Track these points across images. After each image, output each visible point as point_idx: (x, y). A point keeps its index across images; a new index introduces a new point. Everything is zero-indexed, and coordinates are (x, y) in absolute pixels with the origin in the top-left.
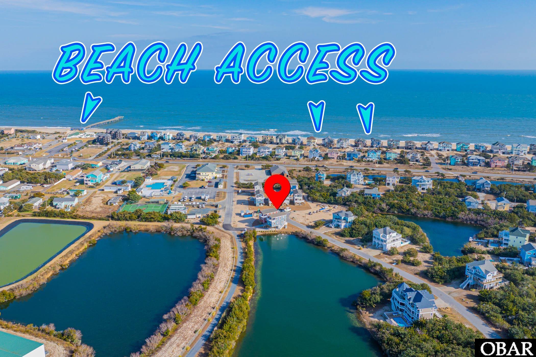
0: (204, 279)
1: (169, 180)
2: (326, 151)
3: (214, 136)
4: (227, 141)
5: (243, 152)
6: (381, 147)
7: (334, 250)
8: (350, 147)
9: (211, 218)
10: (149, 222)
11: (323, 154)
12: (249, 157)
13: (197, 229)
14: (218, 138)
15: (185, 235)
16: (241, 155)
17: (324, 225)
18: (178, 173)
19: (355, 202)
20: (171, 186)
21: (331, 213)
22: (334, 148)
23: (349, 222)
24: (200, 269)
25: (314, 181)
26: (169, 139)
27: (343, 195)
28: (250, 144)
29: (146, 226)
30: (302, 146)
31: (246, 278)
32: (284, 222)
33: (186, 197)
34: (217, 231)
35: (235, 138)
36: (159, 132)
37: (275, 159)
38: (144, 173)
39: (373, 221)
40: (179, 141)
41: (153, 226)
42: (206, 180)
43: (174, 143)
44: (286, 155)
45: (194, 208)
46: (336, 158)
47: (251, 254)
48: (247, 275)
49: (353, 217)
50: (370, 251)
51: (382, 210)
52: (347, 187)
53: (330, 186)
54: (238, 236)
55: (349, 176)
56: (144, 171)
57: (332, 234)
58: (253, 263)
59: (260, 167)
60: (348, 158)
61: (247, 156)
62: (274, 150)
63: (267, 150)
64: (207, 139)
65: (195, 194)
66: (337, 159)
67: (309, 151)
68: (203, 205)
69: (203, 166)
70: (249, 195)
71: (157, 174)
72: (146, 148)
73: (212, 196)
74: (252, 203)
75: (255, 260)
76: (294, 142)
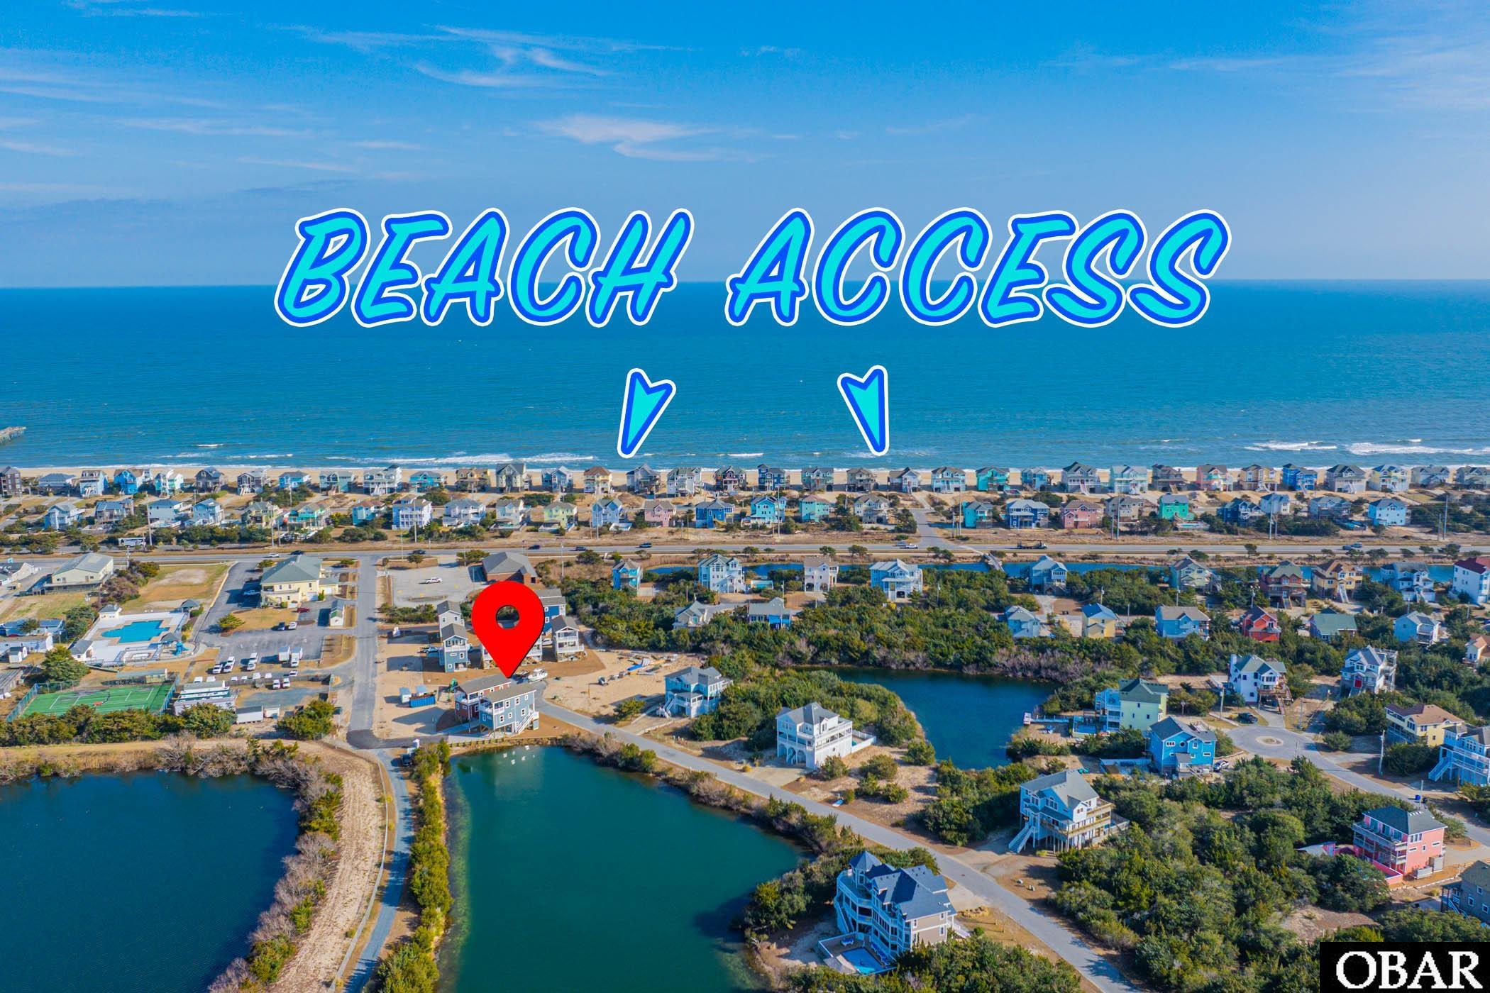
0: (295, 899)
1: (176, 611)
2: (638, 506)
3: (312, 475)
4: (353, 488)
5: (401, 520)
6: (787, 488)
7: (673, 779)
8: (703, 492)
9: (310, 717)
10: (114, 742)
11: (632, 513)
12: (421, 531)
13: (267, 753)
14: (326, 480)
15: (232, 774)
16: (394, 527)
17: (643, 711)
18: (205, 588)
19: (724, 642)
20: (184, 629)
21: (661, 675)
22: (659, 496)
23: (711, 698)
24: (282, 872)
25: (609, 591)
26: (173, 490)
27: (691, 623)
28: (422, 494)
29: (106, 754)
30: (571, 494)
31: (423, 886)
32: (530, 711)
33: (231, 658)
34: (331, 752)
35: (376, 479)
36: (141, 471)
37: (497, 534)
38: (94, 594)
39: (775, 690)
40: (206, 493)
41: (129, 753)
42: (291, 606)
43: (189, 502)
44: (526, 521)
45: (256, 691)
46: (666, 523)
47: (437, 814)
48: (427, 876)
49: (721, 683)
50: (770, 774)
51: (796, 658)
52: (701, 600)
53: (654, 601)
54: (395, 762)
55: (703, 573)
56: (96, 590)
57: (666, 734)
58: (441, 839)
59: (453, 559)
60: (700, 522)
61: (412, 528)
62: (492, 509)
63: (471, 511)
64: (291, 485)
65: (258, 650)
66: (671, 525)
67: (591, 508)
68: (286, 680)
69: (281, 564)
70: (424, 642)
71: (137, 597)
72: (102, 520)
73: (312, 652)
74: (433, 664)
75: (450, 830)
76: (548, 484)
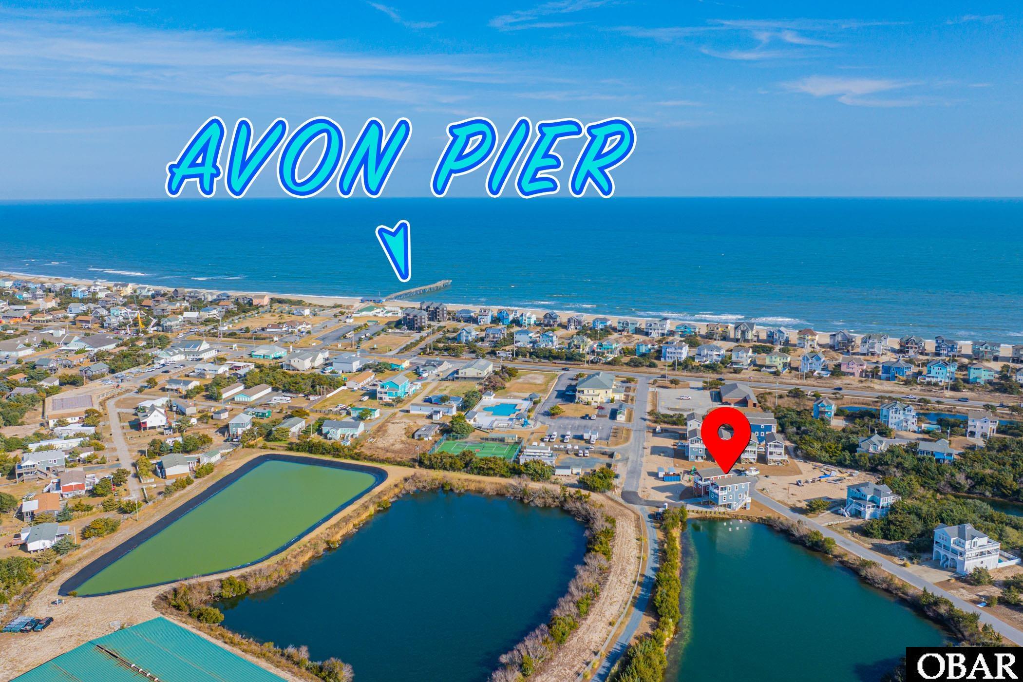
0: (581, 594)
1: (526, 399)
2: (836, 360)
3: (613, 321)
4: (638, 331)
5: (667, 355)
6: (959, 356)
7: (847, 562)
8: (889, 353)
9: (599, 477)
10: (485, 475)
11: (831, 364)
12: (680, 364)
13: (571, 496)
14: (621, 325)
15: (549, 507)
16: (662, 359)
17: (828, 509)
18: (543, 387)
19: (897, 467)
20: (529, 411)
21: (845, 485)
22: (854, 354)
23: (883, 507)
24: (574, 575)
25: (809, 419)
26: (529, 324)
27: (871, 450)
28: (683, 339)
29: (479, 482)
30: (787, 347)
31: (662, 602)
32: (745, 496)
33: (555, 433)
34: (610, 503)
35: (654, 326)
36: (513, 311)
37: (732, 370)
38: (481, 384)
39: (935, 509)
40: (548, 328)
41: (492, 483)
42: (594, 404)
43: (538, 332)
44: (753, 363)
45: (568, 456)
46: (857, 374)
47: (676, 556)
48: (665, 596)
49: (892, 497)
50: (926, 572)
51: (956, 487)
52: (881, 434)
53: (844, 430)
54: (650, 516)
55: (884, 413)
56: (482, 381)
57: (844, 529)
58: (677, 573)
59: (700, 384)
60: (884, 376)
61: (675, 361)
62: (730, 353)
63: (715, 353)
64: (600, 326)
65: (571, 430)
66: (861, 376)
67: (801, 358)
68: (587, 451)
69: (590, 377)
70: (676, 439)
71: (504, 388)
72: (488, 339)
73: (604, 435)
74: (681, 454)
75: (683, 568)
76: (771, 339)
